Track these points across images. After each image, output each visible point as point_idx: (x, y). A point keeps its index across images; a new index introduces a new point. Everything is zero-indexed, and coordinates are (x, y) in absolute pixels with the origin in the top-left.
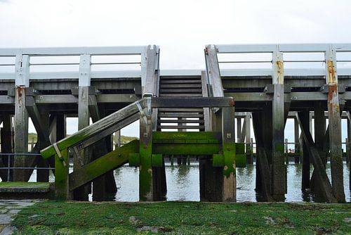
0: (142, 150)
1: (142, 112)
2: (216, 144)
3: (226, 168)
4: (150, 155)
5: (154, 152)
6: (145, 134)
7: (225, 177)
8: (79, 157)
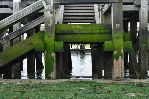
0: (46, 38)
1: (46, 7)
2: (107, 33)
3: (115, 52)
4: (53, 42)
5: (56, 40)
6: (48, 25)
7: (115, 60)
8: (7, 46)
